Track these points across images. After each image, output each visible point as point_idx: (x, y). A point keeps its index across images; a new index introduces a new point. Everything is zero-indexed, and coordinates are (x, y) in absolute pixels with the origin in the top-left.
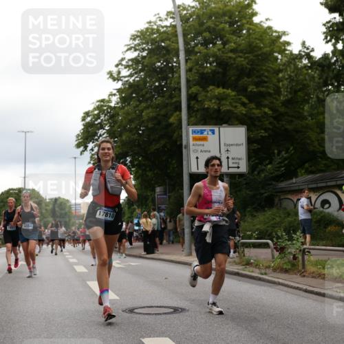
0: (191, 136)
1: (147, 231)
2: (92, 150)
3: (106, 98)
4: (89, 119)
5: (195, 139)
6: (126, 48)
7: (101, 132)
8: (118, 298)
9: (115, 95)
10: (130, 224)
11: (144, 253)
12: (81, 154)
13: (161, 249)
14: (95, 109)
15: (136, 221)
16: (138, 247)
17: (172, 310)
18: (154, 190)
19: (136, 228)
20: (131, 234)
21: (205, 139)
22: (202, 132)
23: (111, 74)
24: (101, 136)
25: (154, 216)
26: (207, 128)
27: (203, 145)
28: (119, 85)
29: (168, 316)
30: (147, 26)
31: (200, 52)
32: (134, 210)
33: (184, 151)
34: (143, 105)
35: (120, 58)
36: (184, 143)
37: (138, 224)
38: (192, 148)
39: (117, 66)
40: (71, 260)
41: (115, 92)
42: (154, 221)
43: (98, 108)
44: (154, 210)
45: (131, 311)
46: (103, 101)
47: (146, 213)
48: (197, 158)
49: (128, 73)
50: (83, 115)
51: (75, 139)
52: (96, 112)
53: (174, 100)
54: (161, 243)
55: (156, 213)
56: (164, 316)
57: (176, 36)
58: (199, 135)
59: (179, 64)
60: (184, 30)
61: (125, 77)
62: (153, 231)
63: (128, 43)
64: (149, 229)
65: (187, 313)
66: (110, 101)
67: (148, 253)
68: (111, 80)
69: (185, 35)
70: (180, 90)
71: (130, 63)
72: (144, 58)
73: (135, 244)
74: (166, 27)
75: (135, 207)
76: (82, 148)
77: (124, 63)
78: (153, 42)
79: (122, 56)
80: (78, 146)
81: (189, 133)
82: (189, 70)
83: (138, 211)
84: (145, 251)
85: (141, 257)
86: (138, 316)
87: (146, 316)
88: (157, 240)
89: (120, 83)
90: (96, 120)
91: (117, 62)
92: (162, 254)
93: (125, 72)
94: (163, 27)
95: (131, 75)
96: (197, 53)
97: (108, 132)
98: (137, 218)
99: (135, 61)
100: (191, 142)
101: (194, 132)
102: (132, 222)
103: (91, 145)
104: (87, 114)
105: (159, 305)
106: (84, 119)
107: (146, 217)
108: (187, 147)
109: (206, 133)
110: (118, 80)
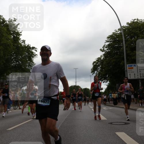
0: (128, 67)
1: (114, 98)
2: (96, 73)
3: (100, 57)
4: (95, 64)
5: (129, 68)
6: (106, 41)
7: (99, 67)
8: (106, 119)
9: (103, 56)
10: (108, 96)
11: (113, 105)
12: (93, 74)
13: (119, 104)
14: (96, 61)
15: (110, 95)
16: (111, 103)
17: (124, 123)
18: (116, 85)
19: (111, 97)
20: (109, 99)
21: (132, 68)
22: (131, 66)
23: (101, 50)
24: (99, 69)
25: (116, 93)
26: (133, 65)
27: (132, 70)
28: (104, 53)
29: (123, 125)
30: (112, 34)
31: (129, 41)
32: (110, 91)
33: (126, 72)
34: (112, 58)
35: (104, 45)
36: (126, 69)
37: (111, 96)
38: (128, 71)
39: (103, 47)
40: (91, 107)
41: (102, 55)
42: (116, 95)
43: (97, 60)
44: (116, 91)
45: (111, 123)
46: (99, 58)
47: (114, 92)
48: (130, 74)
49: (106, 49)
50: (93, 63)
51: (91, 70)
52: (97, 62)
53: (122, 56)
54: (119, 102)
55: (117, 92)
56: (122, 125)
57: (122, 36)
58: (130, 67)
59: (123, 45)
60: (124, 34)
61: (106, 50)
62: (116, 98)
63: (106, 40)
64: (115, 97)
65: (130, 125)
66: (101, 58)
67: (115, 105)
68: (101, 51)
69: (125, 35)
70: (123, 53)
71: (107, 46)
72: (111, 44)
73: (110, 102)
74: (118, 33)
75: (110, 90)
76: (93, 73)
77: (105, 46)
78: (114, 38)
79: (105, 44)
80: (92, 72)
81: (127, 66)
82: (126, 47)
83: (111, 92)
84: (114, 104)
85: (112, 106)
86: (113, 125)
87: (116, 125)
88: (118, 101)
89: (104, 52)
90: (97, 64)
91: (103, 46)
92: (120, 105)
93: (105, 49)
94: (117, 34)
95: (107, 50)
96: (128, 41)
97: (101, 67)
98: (110, 94)
99: (109, 45)
100: (128, 69)
101: (129, 66)
102: (109, 95)
103: (96, 72)
104: (94, 62)
105: (120, 121)
106: (93, 64)
107: (114, 93)
108: (127, 71)
109: (132, 66)
110: (104, 51)
